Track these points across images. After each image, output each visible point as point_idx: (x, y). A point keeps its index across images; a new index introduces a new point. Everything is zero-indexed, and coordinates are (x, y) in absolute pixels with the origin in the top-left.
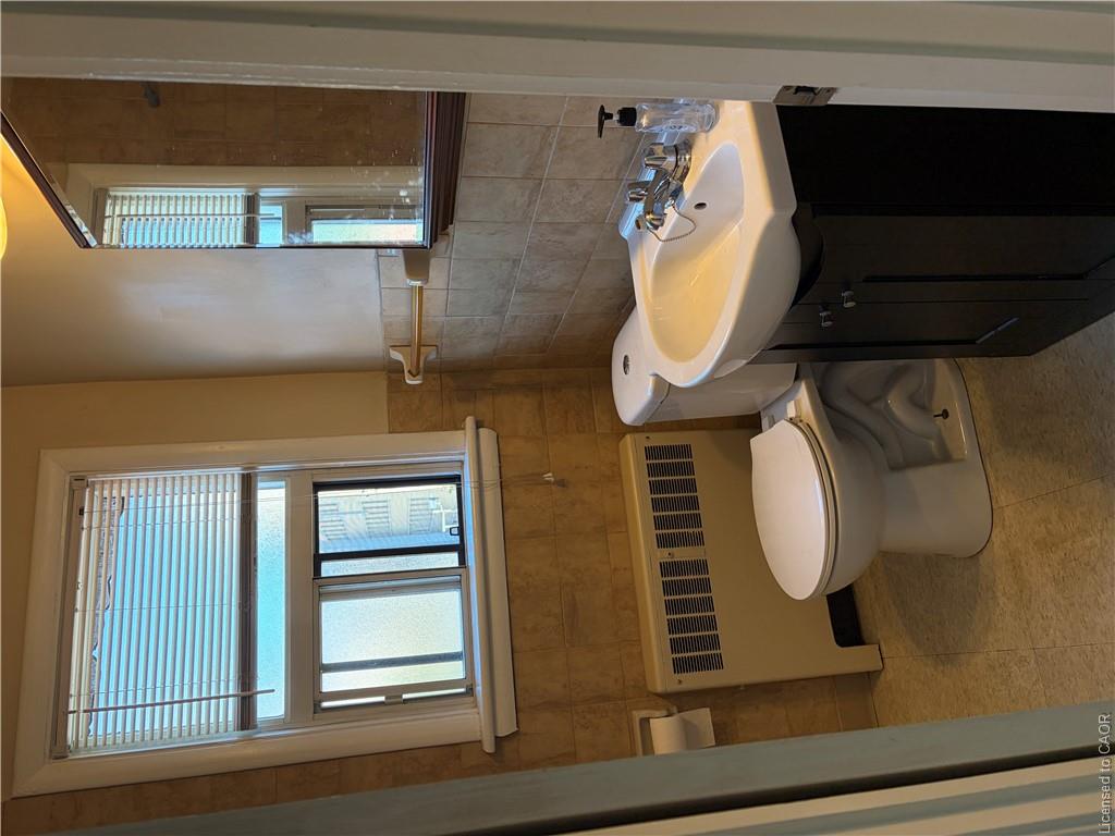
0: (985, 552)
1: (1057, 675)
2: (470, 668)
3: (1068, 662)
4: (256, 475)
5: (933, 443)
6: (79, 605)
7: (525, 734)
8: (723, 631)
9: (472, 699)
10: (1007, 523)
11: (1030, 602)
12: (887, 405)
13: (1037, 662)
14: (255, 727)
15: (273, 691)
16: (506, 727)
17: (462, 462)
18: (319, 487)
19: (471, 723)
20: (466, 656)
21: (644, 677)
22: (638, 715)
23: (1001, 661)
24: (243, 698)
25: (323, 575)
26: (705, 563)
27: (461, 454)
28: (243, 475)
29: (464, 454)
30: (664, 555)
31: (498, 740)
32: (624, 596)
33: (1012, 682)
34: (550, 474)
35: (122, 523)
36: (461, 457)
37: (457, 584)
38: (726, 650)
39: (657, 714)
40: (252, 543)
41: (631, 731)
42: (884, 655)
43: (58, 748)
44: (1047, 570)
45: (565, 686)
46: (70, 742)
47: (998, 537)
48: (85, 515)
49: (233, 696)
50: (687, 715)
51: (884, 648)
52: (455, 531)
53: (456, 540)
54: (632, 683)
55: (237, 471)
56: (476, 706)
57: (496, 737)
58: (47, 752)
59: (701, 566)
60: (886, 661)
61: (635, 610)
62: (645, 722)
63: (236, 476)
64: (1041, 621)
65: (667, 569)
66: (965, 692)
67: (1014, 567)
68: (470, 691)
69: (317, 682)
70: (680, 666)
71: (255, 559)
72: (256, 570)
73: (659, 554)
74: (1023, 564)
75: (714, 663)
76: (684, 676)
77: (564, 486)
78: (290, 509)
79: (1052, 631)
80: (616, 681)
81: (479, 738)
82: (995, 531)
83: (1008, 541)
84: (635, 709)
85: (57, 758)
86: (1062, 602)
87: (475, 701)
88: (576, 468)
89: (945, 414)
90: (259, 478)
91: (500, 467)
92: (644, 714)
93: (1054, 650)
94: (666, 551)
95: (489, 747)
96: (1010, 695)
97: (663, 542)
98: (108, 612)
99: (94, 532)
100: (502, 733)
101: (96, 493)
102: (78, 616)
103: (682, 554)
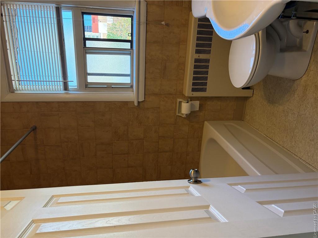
0: (298, 80)
1: (302, 122)
2: (132, 80)
3: (307, 121)
4: (61, 8)
5: (298, 40)
6: (8, 47)
7: (146, 101)
8: (209, 81)
9: (132, 89)
10: (310, 75)
11: (304, 100)
12: (288, 24)
13: (297, 116)
14: (68, 90)
15: (73, 81)
16: (141, 99)
17: (134, 11)
18: (83, 13)
19: (131, 96)
20: (131, 75)
21: (182, 90)
22: (179, 100)
23: (287, 111)
24: (65, 83)
25: (87, 46)
26: (209, 60)
27: (133, 9)
28: (56, 7)
29: (134, 9)
30: (197, 56)
31: (139, 102)
32: (182, 66)
33: (288, 117)
34: (164, 22)
35: (17, 20)
36: (134, 10)
37: (130, 54)
38: (208, 87)
39: (184, 101)
40: (62, 33)
41: (176, 103)
42: (254, 93)
43: (11, 90)
44: (314, 95)
45: (159, 90)
46: (14, 88)
47: (304, 78)
48: (4, 16)
49: (62, 81)
50: (193, 102)
51: (255, 91)
52: (130, 35)
53: (130, 38)
54: (179, 91)
55: (54, 5)
56: (133, 91)
57: (138, 102)
58: (8, 90)
59: (207, 61)
60: (254, 95)
61: (184, 70)
62: (180, 102)
63: (54, 8)
64: (305, 107)
65: (196, 61)
66: (273, 113)
67: (305, 89)
68: (132, 87)
69: (86, 79)
70: (193, 90)
71: (64, 39)
72: (64, 43)
73: (195, 55)
74: (308, 89)
75: (204, 90)
76: (194, 93)
77: (168, 26)
78: (74, 22)
79: (306, 111)
80: (174, 90)
81: (133, 101)
82: (305, 76)
83: (307, 81)
84: (178, 98)
85: (11, 92)
86: (314, 105)
87: (133, 90)
88: (174, 19)
89: (307, 32)
90: (62, 8)
91: (147, 16)
92: (181, 100)
93: (304, 116)
94: (198, 55)
95: (136, 104)
96: (285, 120)
97: (198, 52)
98: (18, 49)
99: (8, 23)
100: (140, 101)
101: (5, 7)
102: (9, 51)
103: (203, 56)
